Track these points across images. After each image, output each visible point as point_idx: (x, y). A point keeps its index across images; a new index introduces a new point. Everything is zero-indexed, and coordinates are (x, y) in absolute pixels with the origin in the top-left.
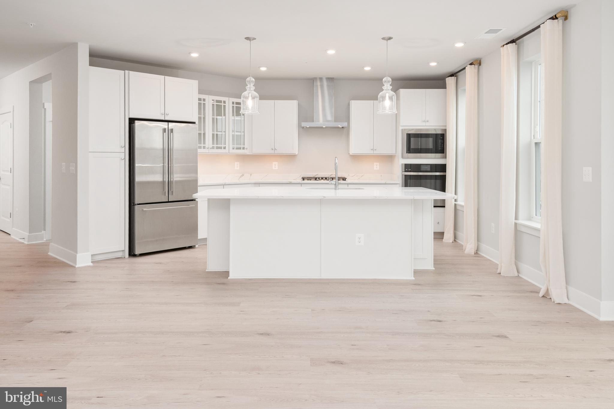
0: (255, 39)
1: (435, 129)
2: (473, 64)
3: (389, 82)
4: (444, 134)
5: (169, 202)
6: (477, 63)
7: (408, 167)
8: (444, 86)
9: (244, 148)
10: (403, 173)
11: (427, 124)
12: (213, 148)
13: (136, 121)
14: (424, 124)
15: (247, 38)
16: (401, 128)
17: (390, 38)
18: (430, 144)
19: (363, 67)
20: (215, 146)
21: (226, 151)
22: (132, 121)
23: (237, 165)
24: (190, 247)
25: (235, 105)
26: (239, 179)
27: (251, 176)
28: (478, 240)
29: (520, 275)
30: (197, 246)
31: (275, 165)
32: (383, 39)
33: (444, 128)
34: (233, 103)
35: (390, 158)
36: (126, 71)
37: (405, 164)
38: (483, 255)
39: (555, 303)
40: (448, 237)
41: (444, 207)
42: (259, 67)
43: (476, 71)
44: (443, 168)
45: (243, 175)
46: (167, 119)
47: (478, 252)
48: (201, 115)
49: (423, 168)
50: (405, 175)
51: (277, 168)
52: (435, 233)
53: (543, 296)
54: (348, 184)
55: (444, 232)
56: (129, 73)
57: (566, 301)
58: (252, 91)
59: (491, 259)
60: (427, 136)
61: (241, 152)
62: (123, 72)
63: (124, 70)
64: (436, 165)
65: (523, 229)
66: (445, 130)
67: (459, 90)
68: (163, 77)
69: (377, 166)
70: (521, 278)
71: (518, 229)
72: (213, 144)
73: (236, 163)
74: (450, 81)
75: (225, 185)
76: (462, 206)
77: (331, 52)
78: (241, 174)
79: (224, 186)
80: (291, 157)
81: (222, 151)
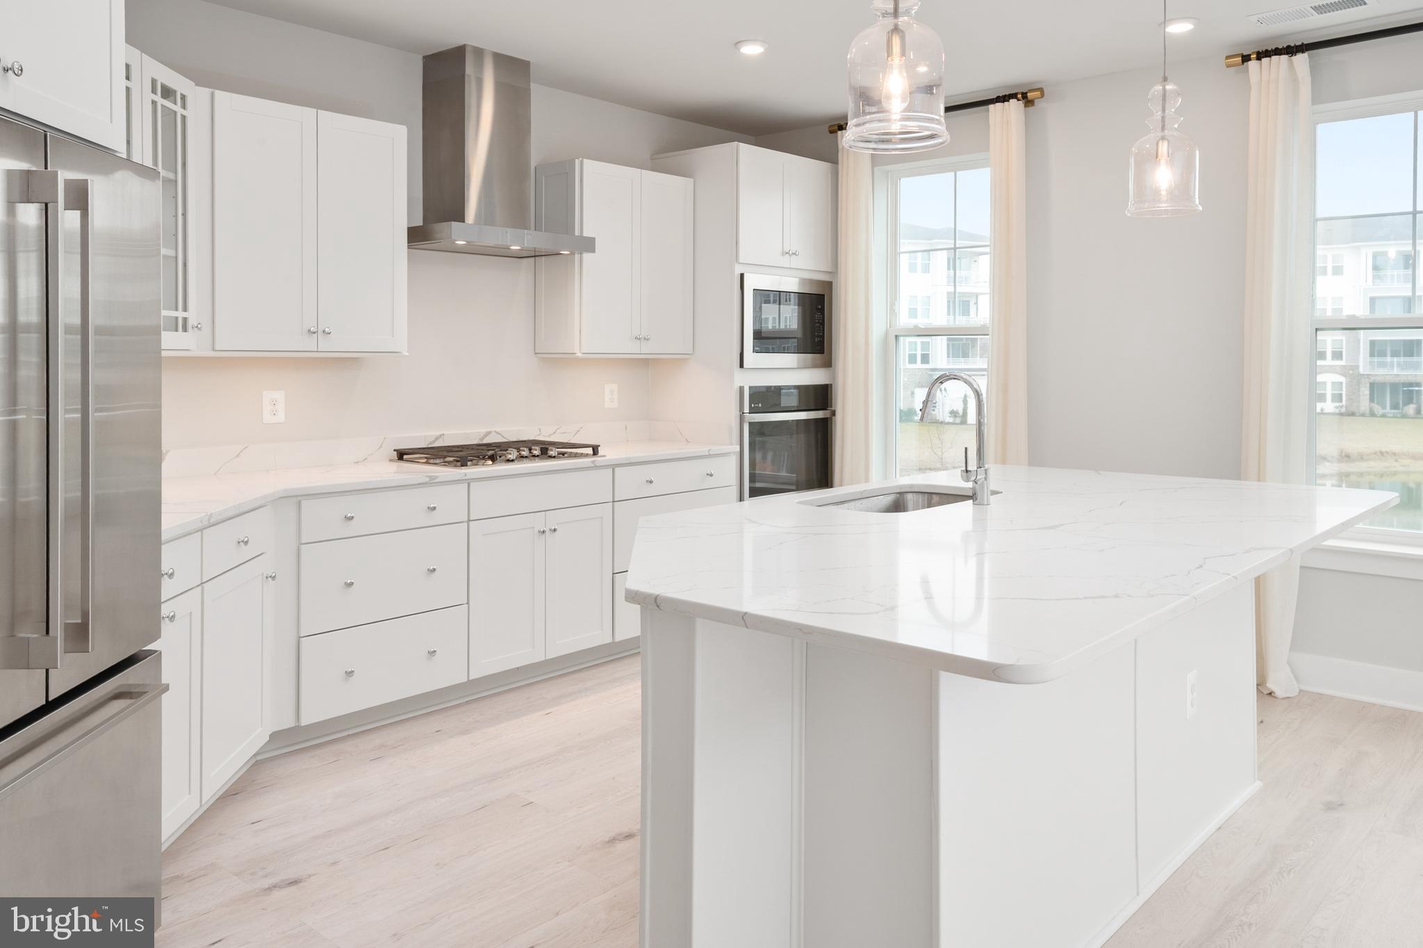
4: (827, 294)
10: (745, 416)
37: (752, 389)
50: (750, 423)
64: (812, 388)
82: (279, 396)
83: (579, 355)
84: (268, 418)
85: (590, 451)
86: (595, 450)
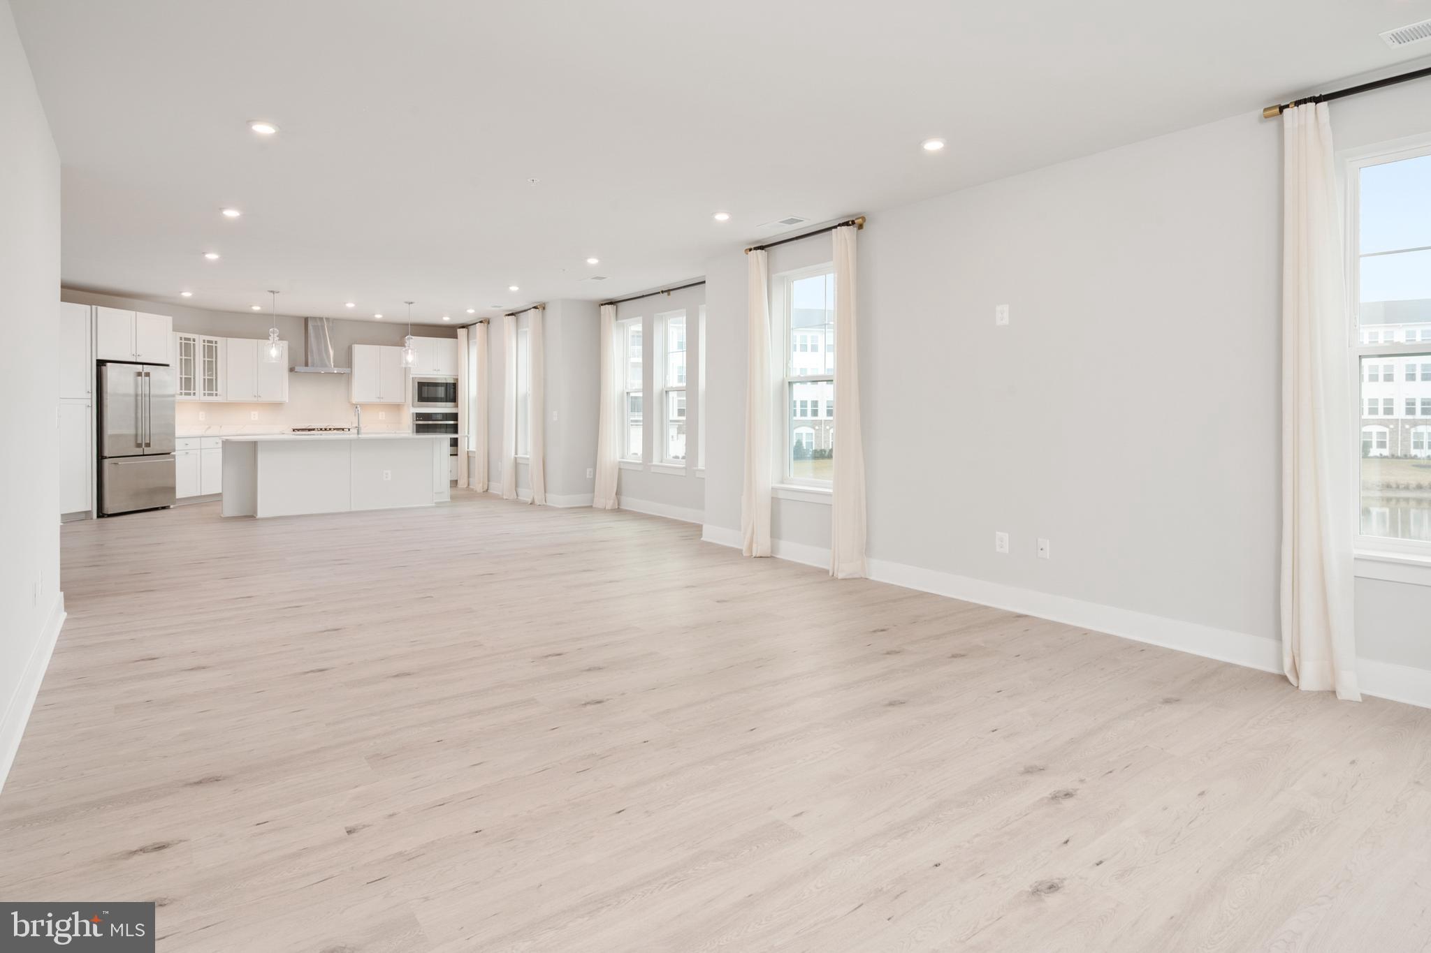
0: (278, 292)
1: (446, 379)
2: (483, 322)
4: (456, 383)
5: (144, 455)
6: (486, 321)
7: (419, 416)
8: (455, 336)
9: (216, 395)
11: (439, 373)
12: (181, 394)
13: (108, 364)
14: (435, 373)
16: (411, 376)
17: (412, 303)
18: (441, 392)
19: (374, 314)
20: (183, 391)
21: (196, 397)
22: (101, 363)
23: (202, 416)
24: (164, 508)
25: (206, 344)
27: (220, 427)
30: (172, 507)
31: (255, 415)
32: (406, 302)
33: (455, 377)
34: (204, 341)
35: (397, 407)
36: (94, 307)
37: (416, 413)
38: (492, 492)
40: (462, 483)
41: (457, 455)
42: (251, 306)
43: (486, 329)
44: (455, 417)
45: (209, 428)
46: (139, 361)
47: (488, 490)
48: (190, 356)
49: (434, 417)
51: (258, 418)
52: (451, 481)
55: (457, 481)
56: (97, 309)
60: (436, 385)
61: (213, 399)
62: (89, 307)
63: (91, 304)
64: (446, 414)
65: (521, 461)
66: (457, 379)
67: (470, 341)
68: (134, 312)
69: (382, 415)
71: (518, 462)
72: (181, 389)
73: (201, 413)
74: (462, 333)
76: (474, 452)
78: (207, 426)
79: (202, 438)
80: (277, 406)
81: (192, 397)
83: (355, 402)
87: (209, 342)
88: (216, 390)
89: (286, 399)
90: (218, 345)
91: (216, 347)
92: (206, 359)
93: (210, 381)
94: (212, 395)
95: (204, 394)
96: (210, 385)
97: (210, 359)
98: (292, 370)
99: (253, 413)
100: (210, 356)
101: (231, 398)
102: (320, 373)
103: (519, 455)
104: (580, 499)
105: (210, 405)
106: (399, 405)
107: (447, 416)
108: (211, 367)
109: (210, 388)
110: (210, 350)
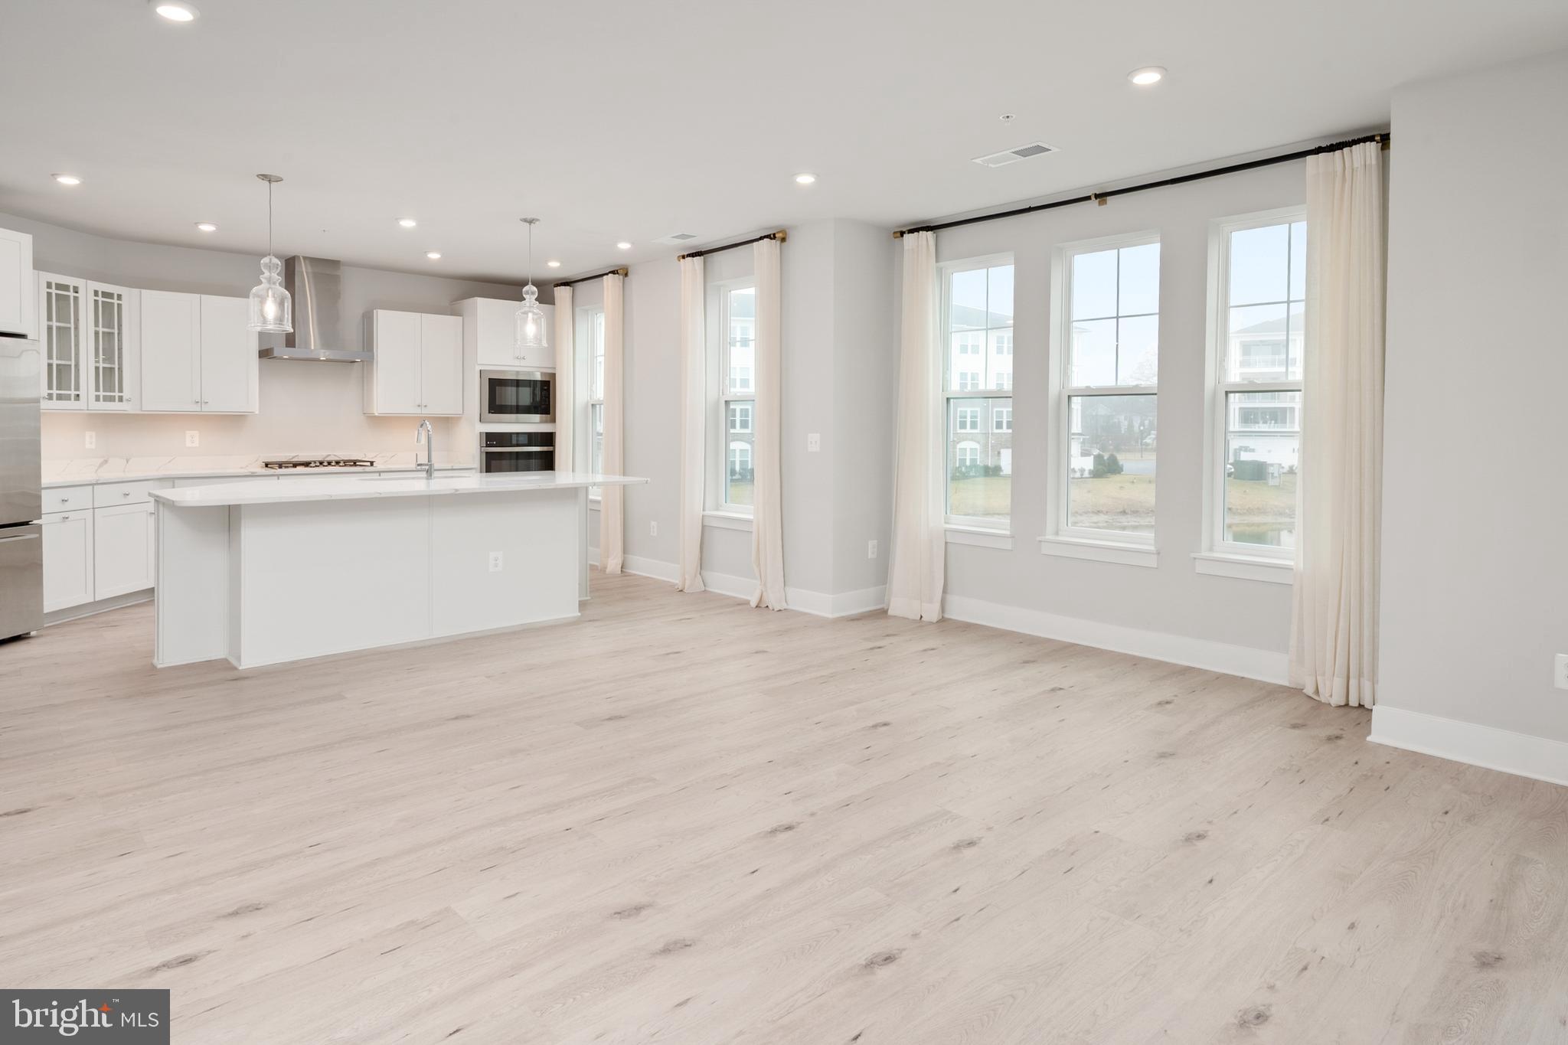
0: (281, 179)
1: (534, 373)
2: (618, 273)
3: (533, 293)
4: (549, 382)
6: (623, 272)
7: (491, 439)
8: (551, 300)
9: (121, 399)
10: (483, 448)
11: (523, 363)
14: (517, 363)
15: (264, 177)
16: (478, 369)
17: (533, 221)
18: (523, 396)
21: (80, 404)
23: (90, 439)
25: (100, 299)
26: (97, 471)
27: (127, 462)
28: (625, 551)
29: (707, 589)
31: (193, 438)
33: (551, 371)
34: (96, 293)
35: (446, 422)
37: (486, 433)
38: (634, 572)
39: (776, 610)
42: (196, 223)
43: (621, 285)
44: (548, 439)
45: (106, 462)
47: (624, 570)
49: (516, 440)
50: (487, 453)
51: (196, 444)
53: (757, 607)
54: (380, 472)
57: (784, 606)
58: (274, 283)
59: (648, 575)
60: (518, 383)
61: (114, 407)
64: (536, 434)
65: (714, 524)
66: (554, 375)
67: (577, 309)
70: (711, 592)
71: (708, 524)
73: (90, 434)
75: (95, 484)
77: (408, 224)
78: (102, 460)
79: (95, 487)
80: (234, 420)
81: (71, 404)
82: (196, 433)
83: (376, 414)
84: (188, 444)
85: (369, 464)
86: (372, 463)
87: (105, 295)
88: (121, 390)
89: (254, 407)
90: (124, 302)
91: (119, 306)
92: (101, 329)
93: (109, 371)
94: (111, 399)
95: (97, 398)
96: (109, 378)
97: (106, 330)
98: (265, 354)
99: (189, 433)
100: (108, 323)
101: (150, 406)
102: (318, 360)
103: (707, 513)
104: (858, 601)
105: (105, 422)
106: (448, 418)
107: (532, 438)
108: (109, 344)
109: (109, 387)
110: (108, 311)
